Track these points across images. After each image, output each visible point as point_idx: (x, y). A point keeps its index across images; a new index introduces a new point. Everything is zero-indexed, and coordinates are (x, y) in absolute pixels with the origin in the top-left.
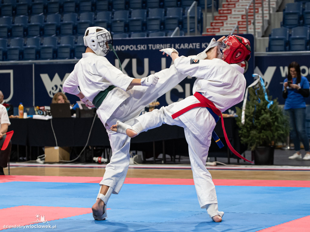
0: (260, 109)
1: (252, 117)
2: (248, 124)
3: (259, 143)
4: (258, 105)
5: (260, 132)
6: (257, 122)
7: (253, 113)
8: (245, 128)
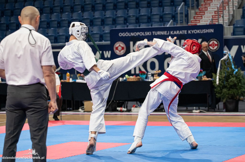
0: (229, 74)
1: (224, 80)
2: (221, 85)
3: (229, 97)
4: (228, 72)
5: (229, 90)
6: (226, 83)
7: (224, 77)
8: (219, 88)
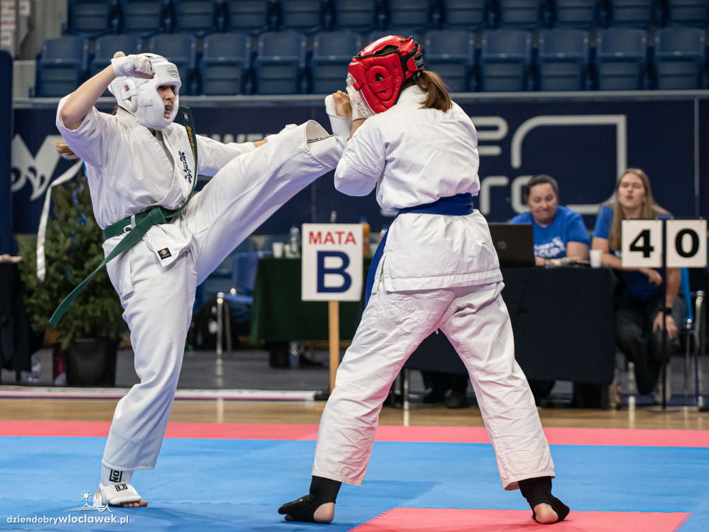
0: (84, 240)
1: (64, 262)
2: (54, 280)
3: (82, 329)
4: (80, 232)
5: (85, 301)
6: (76, 276)
7: (68, 252)
8: (45, 291)
